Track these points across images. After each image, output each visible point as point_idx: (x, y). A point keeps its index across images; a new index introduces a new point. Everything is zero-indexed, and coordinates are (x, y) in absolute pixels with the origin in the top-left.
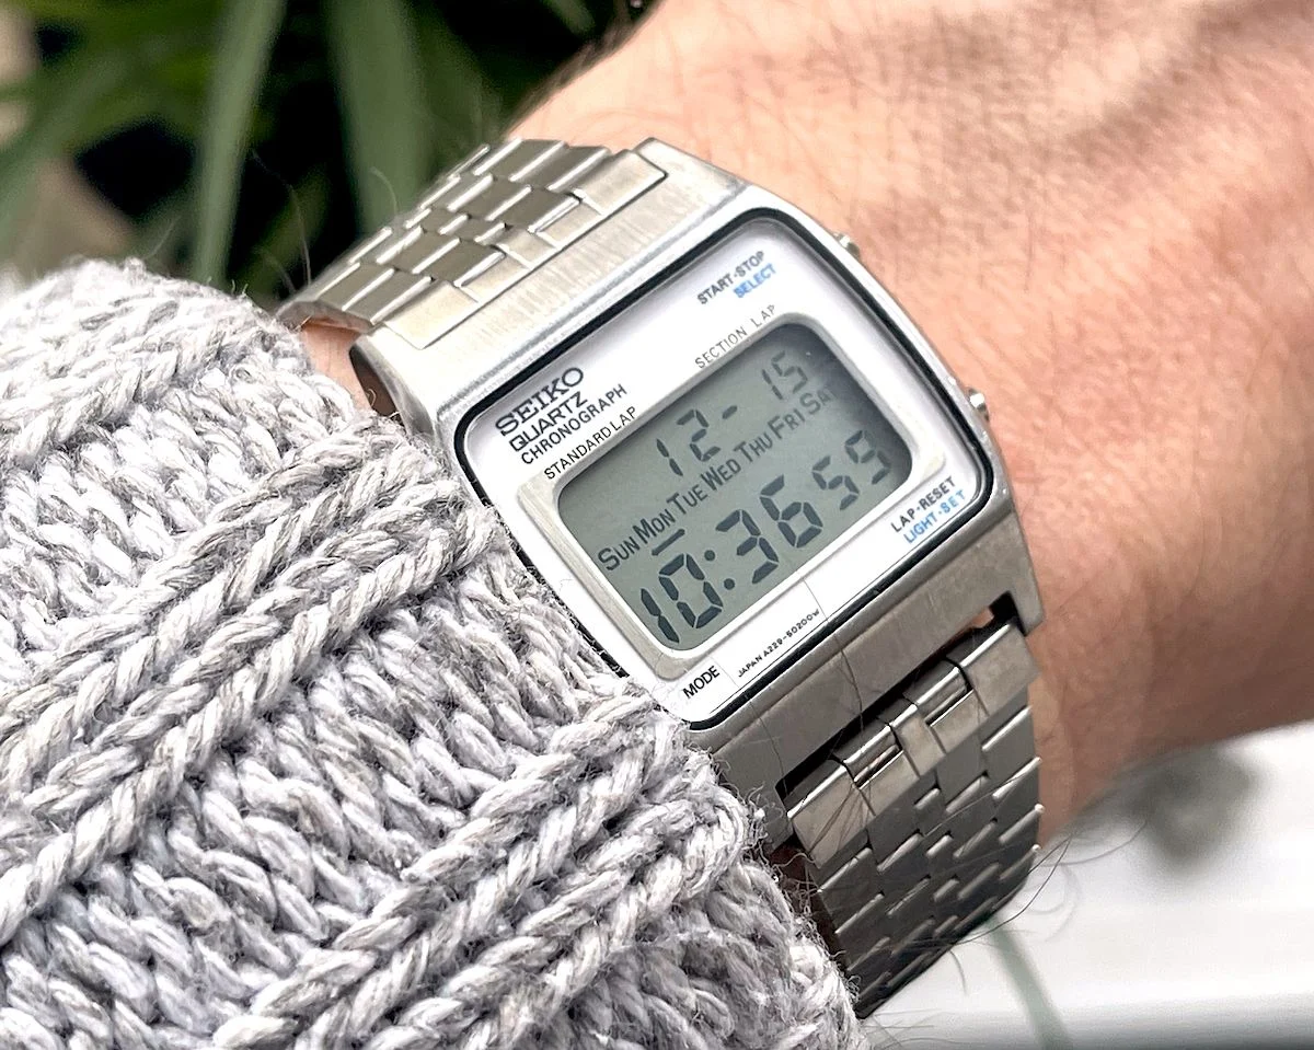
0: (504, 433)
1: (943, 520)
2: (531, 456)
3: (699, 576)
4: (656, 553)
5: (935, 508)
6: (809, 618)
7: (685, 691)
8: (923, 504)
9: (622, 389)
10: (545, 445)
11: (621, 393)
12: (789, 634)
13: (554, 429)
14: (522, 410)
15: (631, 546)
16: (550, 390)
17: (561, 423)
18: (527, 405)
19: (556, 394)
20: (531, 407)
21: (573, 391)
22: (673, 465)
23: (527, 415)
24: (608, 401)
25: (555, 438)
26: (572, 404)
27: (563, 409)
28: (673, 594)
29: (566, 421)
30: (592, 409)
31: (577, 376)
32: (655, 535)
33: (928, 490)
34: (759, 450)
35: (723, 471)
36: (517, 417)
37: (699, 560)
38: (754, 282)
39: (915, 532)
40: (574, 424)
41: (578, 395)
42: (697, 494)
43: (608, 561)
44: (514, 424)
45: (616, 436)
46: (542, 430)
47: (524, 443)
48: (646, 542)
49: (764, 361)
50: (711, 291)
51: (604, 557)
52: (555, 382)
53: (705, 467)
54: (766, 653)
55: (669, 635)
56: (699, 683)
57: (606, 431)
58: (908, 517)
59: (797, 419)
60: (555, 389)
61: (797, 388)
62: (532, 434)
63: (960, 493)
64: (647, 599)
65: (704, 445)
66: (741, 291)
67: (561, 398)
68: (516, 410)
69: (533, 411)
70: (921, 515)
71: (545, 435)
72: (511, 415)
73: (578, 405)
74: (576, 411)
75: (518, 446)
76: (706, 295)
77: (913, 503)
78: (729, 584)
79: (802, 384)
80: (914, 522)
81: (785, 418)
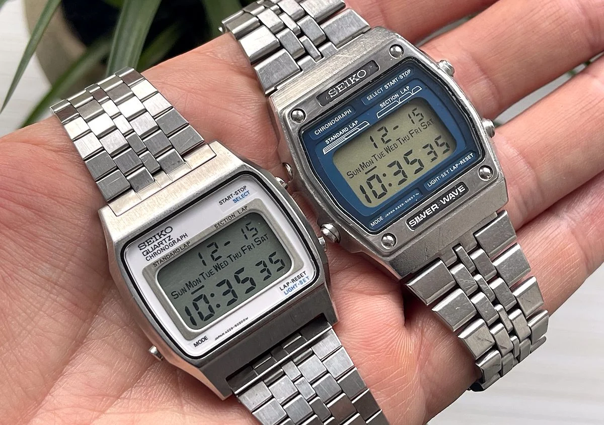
0: (141, 249)
1: (300, 287)
2: (149, 258)
3: (208, 302)
4: (192, 293)
5: (297, 282)
6: (244, 320)
7: (195, 344)
8: (293, 281)
9: (186, 235)
10: (155, 254)
11: (186, 236)
12: (236, 326)
13: (159, 248)
14: (148, 241)
15: (184, 290)
16: (160, 234)
17: (162, 246)
18: (151, 239)
19: (162, 236)
20: (152, 241)
21: (168, 235)
22: (203, 262)
23: (150, 243)
24: (180, 239)
25: (159, 252)
26: (167, 240)
27: (163, 241)
28: (197, 308)
29: (164, 246)
30: (174, 242)
31: (171, 229)
32: (193, 287)
33: (295, 275)
34: (236, 258)
35: (222, 265)
36: (146, 244)
37: (209, 297)
38: (241, 197)
39: (288, 291)
40: (167, 247)
41: (170, 236)
42: (211, 273)
43: (174, 296)
44: (145, 246)
45: (181, 252)
46: (155, 248)
47: (148, 253)
48: (189, 289)
49: (243, 225)
50: (224, 200)
51: (174, 294)
52: (162, 232)
53: (215, 263)
54: (226, 332)
55: (193, 323)
56: (200, 342)
57: (178, 250)
58: (286, 285)
59: (252, 247)
60: (161, 234)
61: (253, 236)
62: (151, 250)
63: (307, 277)
64: (187, 310)
65: (216, 255)
66: (236, 201)
67: (163, 237)
68: (146, 241)
69: (152, 242)
70: (291, 285)
71: (155, 251)
72: (144, 243)
73: (169, 240)
74: (168, 242)
75: (145, 253)
76: (222, 202)
77: (289, 280)
78: (218, 306)
79: (256, 234)
80: (288, 287)
81: (248, 247)
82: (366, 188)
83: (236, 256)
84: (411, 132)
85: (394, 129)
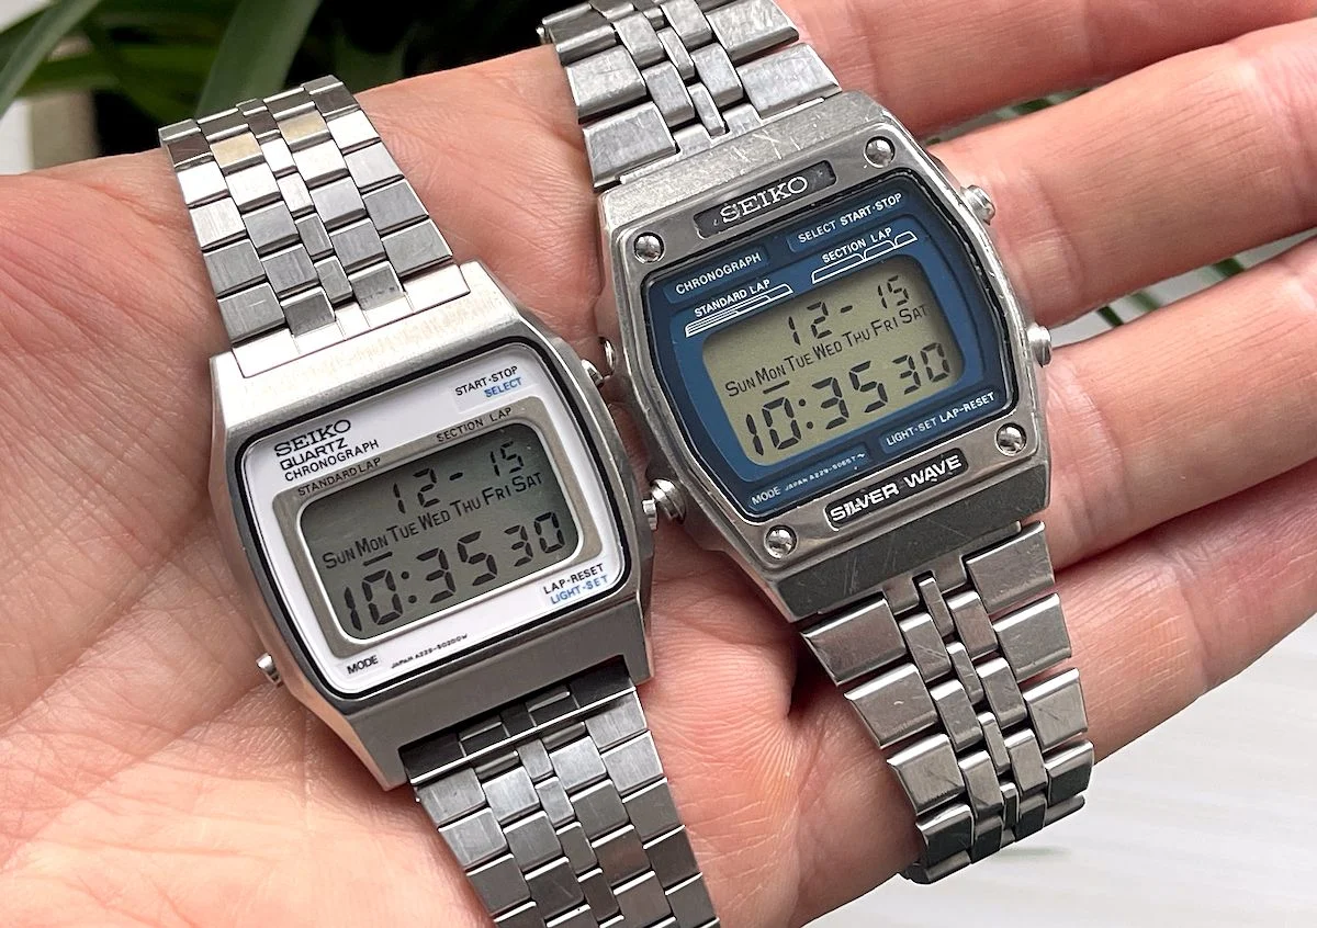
0: (278, 455)
1: (585, 594)
2: (292, 475)
3: (392, 588)
4: (366, 564)
5: (582, 583)
6: (458, 639)
7: (349, 668)
8: (574, 578)
9: (376, 443)
10: (306, 470)
11: (375, 446)
12: (439, 647)
13: (316, 460)
14: (297, 441)
15: (349, 555)
16: (323, 432)
17: (322, 457)
18: (303, 438)
19: (326, 436)
20: (305, 441)
21: (339, 436)
22: (400, 504)
23: (299, 446)
24: (362, 449)
25: (314, 467)
26: (335, 446)
27: (328, 448)
28: (369, 596)
29: (326, 457)
31: (347, 426)
32: (370, 551)
33: (581, 568)
34: (468, 509)
35: (436, 517)
36: (293, 447)
37: (397, 580)
38: (502, 388)
39: (560, 597)
40: (332, 460)
41: (342, 440)
42: (411, 530)
43: (327, 562)
44: (288, 450)
45: (360, 476)
46: (307, 458)
47: (291, 466)
48: (361, 555)
49: (495, 446)
50: (467, 388)
51: (328, 558)
52: (328, 427)
53: (423, 511)
54: (417, 656)
55: (355, 625)
56: (361, 665)
57: (353, 471)
58: (558, 585)
59: (505, 493)
60: (326, 432)
61: (513, 471)
62: (299, 460)
63: (604, 577)
64: (348, 596)
65: (428, 496)
66: (489, 393)
67: (329, 439)
68: (293, 440)
69: (305, 444)
70: (568, 586)
71: (308, 464)
72: (288, 443)
73: (340, 447)
74: (337, 451)
75: (285, 466)
76: (463, 390)
77: (566, 576)
78: (413, 599)
79: (518, 469)
80: (561, 590)
81: (497, 490)
82: (759, 422)
83: (469, 506)
84: (876, 325)
85: (843, 310)
